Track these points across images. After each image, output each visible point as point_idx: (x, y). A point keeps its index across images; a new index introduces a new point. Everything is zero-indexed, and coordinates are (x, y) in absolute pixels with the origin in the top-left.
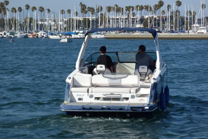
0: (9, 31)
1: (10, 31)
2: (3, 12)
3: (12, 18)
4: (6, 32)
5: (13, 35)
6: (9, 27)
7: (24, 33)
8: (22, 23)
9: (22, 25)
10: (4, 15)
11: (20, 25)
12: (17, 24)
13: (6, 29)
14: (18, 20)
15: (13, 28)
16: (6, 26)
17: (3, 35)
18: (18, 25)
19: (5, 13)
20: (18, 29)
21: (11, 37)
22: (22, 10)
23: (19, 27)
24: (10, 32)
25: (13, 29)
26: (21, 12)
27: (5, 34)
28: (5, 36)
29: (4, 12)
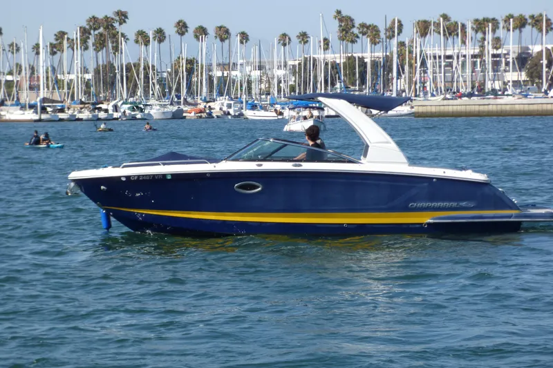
0: (126, 100)
1: (131, 100)
2: (110, 45)
3: (136, 61)
4: (119, 104)
5: (141, 110)
6: (128, 89)
7: (171, 104)
8: (165, 75)
9: (167, 82)
10: (114, 54)
11: (161, 81)
12: (152, 79)
13: (118, 94)
14: (153, 66)
15: (140, 92)
16: (119, 85)
17: (110, 112)
18: (155, 81)
19: (116, 49)
20: (153, 94)
21: (134, 118)
22: (165, 37)
23: (157, 87)
24: (131, 103)
25: (139, 94)
26: (162, 44)
27: (116, 108)
28: (116, 115)
29: (114, 45)
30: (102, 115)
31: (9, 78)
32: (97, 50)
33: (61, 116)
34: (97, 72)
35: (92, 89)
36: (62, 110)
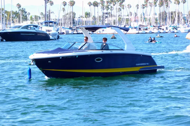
0: (171, 25)
1: (173, 25)
2: (165, 4)
3: (175, 11)
4: (168, 27)
5: (177, 29)
6: (171, 21)
7: (188, 27)
8: (186, 16)
9: (186, 18)
10: (167, 8)
11: (184, 18)
12: (181, 17)
13: (168, 23)
14: (181, 12)
16: (168, 20)
17: (165, 30)
18: (182, 18)
19: (167, 6)
20: (181, 23)
21: (174, 32)
22: (186, 1)
23: (183, 20)
24: (173, 27)
25: (175, 23)
26: (184, 4)
27: (167, 28)
28: (167, 31)
29: (167, 4)
30: (162, 31)
31: (127, 17)
32: (160, 7)
33: (146, 31)
34: (160, 15)
35: (158, 22)
36: (146, 29)
